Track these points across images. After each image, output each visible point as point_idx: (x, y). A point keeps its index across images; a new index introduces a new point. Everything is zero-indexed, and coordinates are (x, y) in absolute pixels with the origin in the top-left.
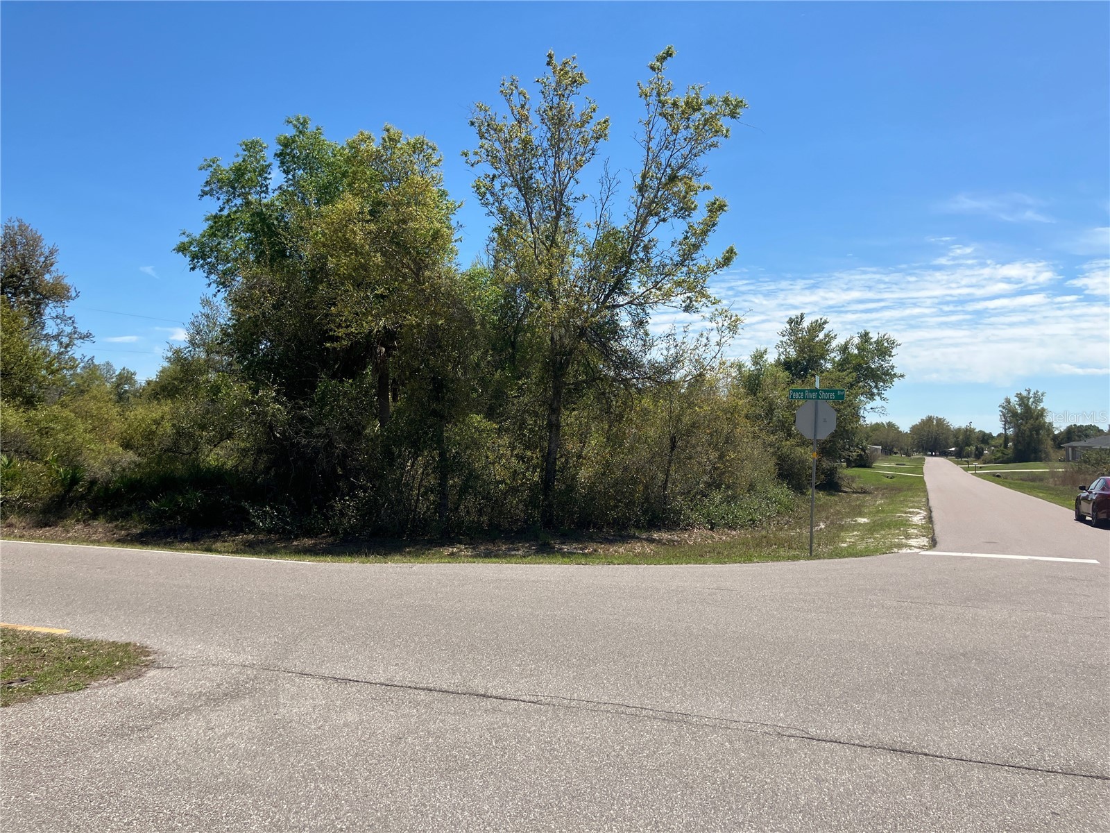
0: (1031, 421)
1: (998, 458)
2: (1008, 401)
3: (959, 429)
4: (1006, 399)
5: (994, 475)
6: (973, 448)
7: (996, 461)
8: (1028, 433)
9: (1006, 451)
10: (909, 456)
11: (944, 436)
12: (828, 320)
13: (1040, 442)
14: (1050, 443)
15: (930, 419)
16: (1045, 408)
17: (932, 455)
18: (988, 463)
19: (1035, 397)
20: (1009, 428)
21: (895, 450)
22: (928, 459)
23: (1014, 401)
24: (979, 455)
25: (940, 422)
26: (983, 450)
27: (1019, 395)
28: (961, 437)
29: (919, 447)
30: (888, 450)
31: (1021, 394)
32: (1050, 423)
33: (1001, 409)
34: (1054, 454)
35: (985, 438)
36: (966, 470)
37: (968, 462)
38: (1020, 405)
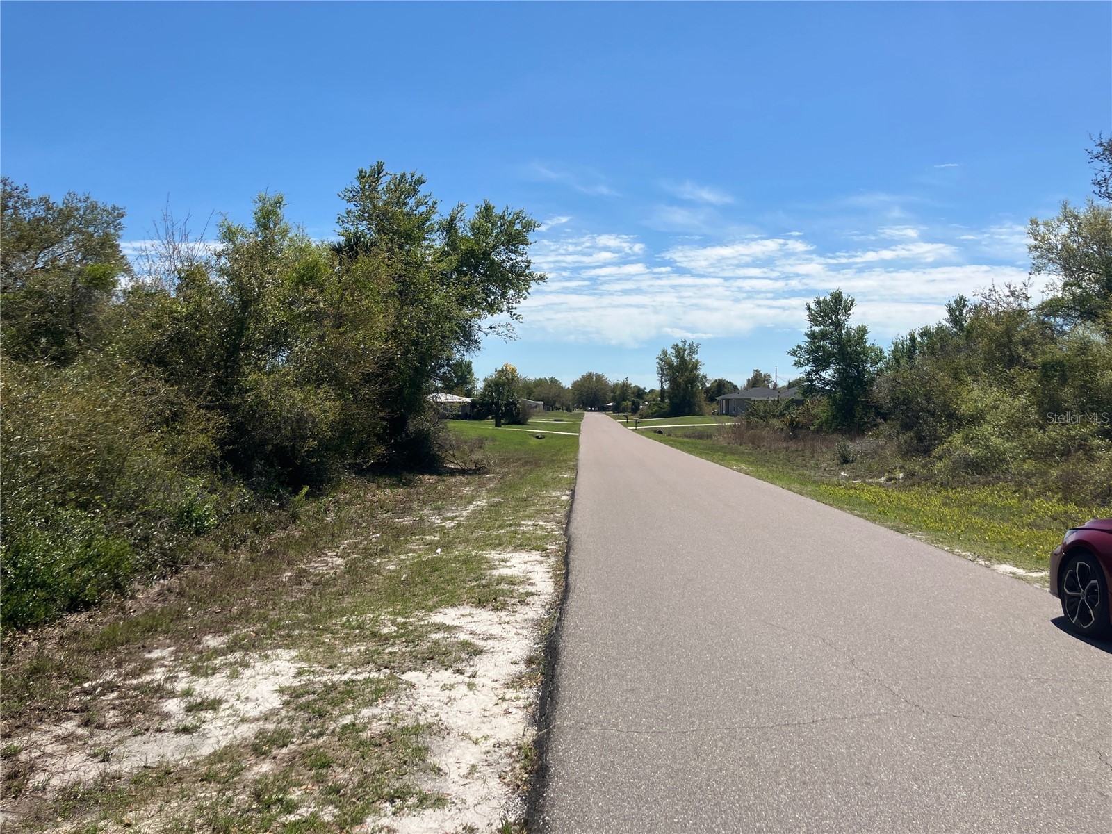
0: (687, 374)
1: (655, 412)
2: (665, 353)
3: (617, 384)
4: (663, 350)
5: (655, 432)
6: (630, 403)
7: (653, 416)
8: (683, 385)
9: (663, 405)
10: (571, 411)
11: (603, 391)
12: (424, 178)
13: (694, 395)
14: (704, 396)
15: (590, 375)
16: (700, 360)
17: (591, 411)
18: (645, 418)
19: (690, 348)
20: (666, 381)
21: (557, 405)
22: (587, 414)
23: (671, 352)
24: (635, 410)
25: (599, 377)
26: (639, 405)
27: (675, 347)
28: (618, 392)
29: (579, 403)
30: (550, 406)
31: (677, 345)
32: (703, 376)
33: (658, 361)
34: (708, 408)
35: (640, 393)
36: (626, 425)
37: (627, 416)
38: (676, 357)
